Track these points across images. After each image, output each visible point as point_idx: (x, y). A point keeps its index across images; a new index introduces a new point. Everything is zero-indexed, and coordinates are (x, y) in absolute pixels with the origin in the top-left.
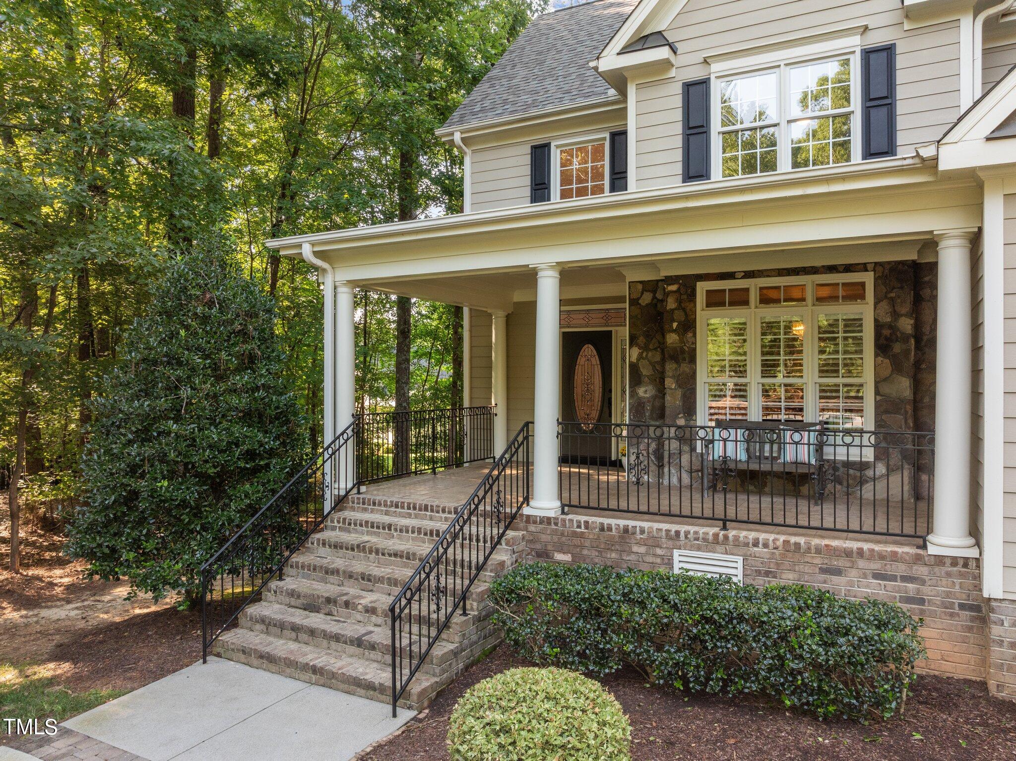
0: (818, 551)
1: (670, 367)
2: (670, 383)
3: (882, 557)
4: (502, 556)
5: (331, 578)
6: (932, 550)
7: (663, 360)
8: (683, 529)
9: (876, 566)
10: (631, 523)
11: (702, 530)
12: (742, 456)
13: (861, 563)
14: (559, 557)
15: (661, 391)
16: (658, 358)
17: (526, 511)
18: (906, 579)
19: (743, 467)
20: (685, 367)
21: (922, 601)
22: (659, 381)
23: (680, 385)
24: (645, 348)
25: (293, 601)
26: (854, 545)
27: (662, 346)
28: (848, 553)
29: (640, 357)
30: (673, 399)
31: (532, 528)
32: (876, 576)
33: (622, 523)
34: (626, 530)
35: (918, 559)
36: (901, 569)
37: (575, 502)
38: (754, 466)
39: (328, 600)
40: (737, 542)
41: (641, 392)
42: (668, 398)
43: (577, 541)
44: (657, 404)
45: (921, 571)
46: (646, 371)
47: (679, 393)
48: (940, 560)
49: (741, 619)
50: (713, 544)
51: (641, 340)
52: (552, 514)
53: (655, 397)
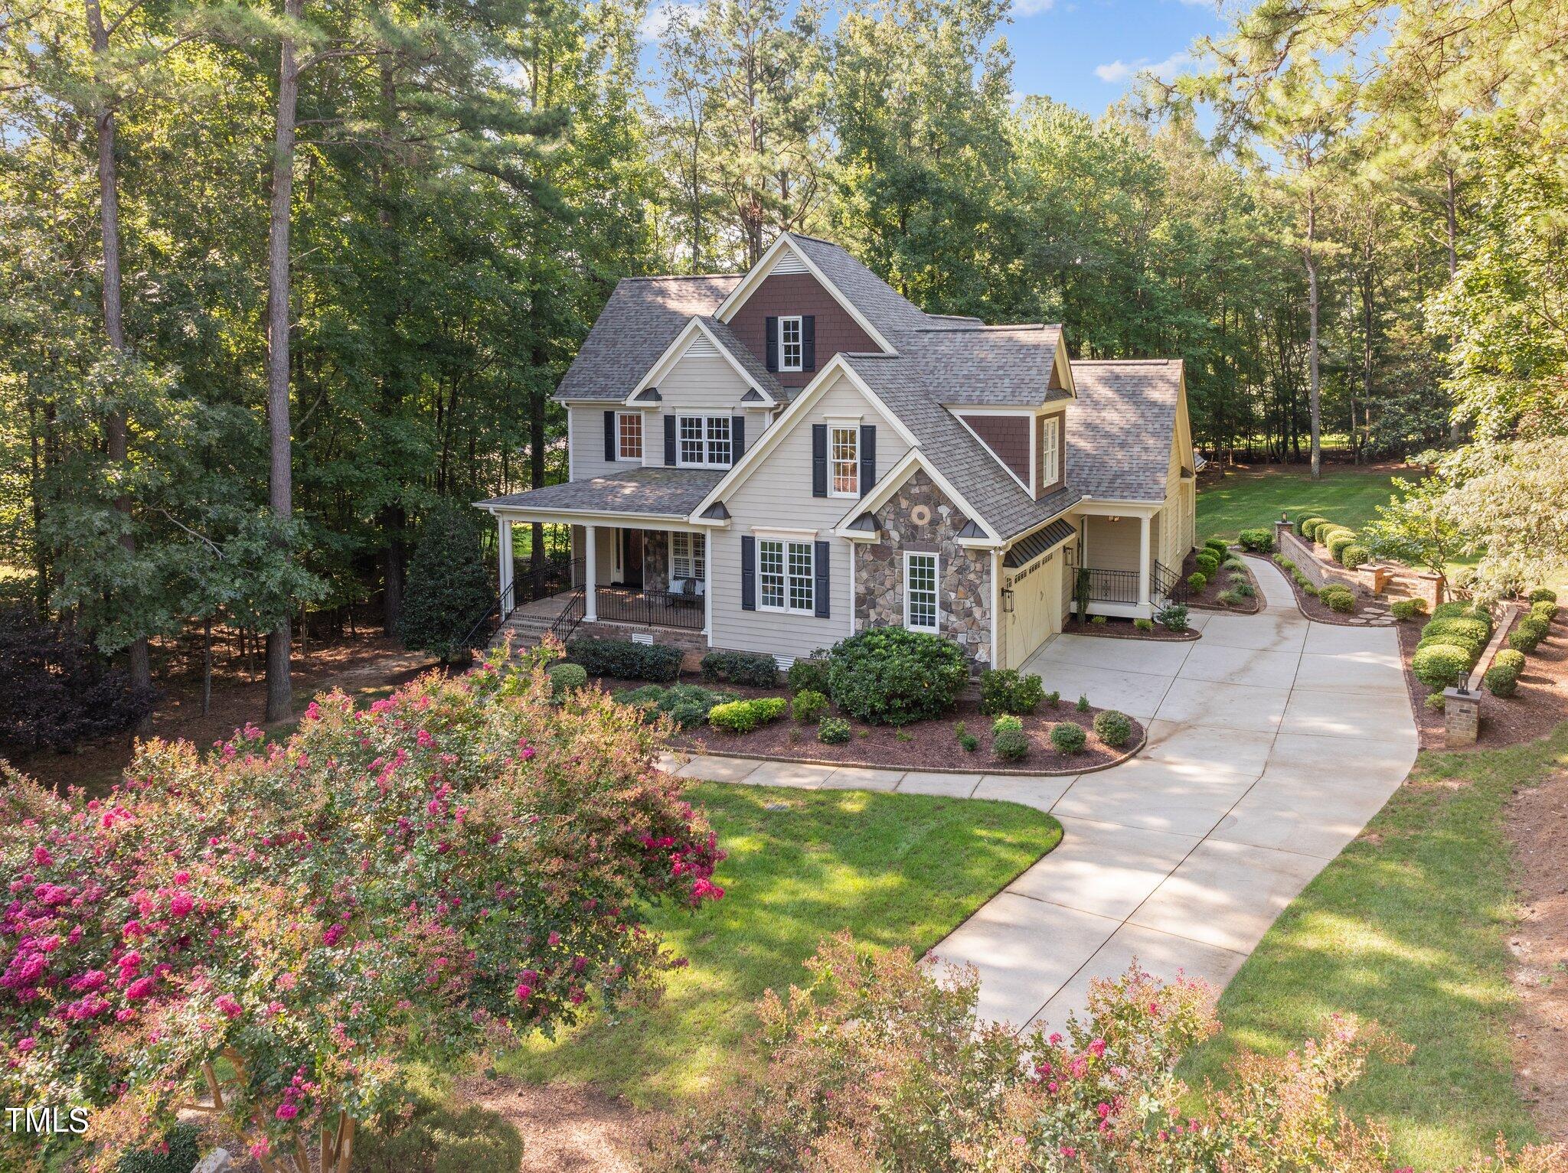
52: (595, 621)
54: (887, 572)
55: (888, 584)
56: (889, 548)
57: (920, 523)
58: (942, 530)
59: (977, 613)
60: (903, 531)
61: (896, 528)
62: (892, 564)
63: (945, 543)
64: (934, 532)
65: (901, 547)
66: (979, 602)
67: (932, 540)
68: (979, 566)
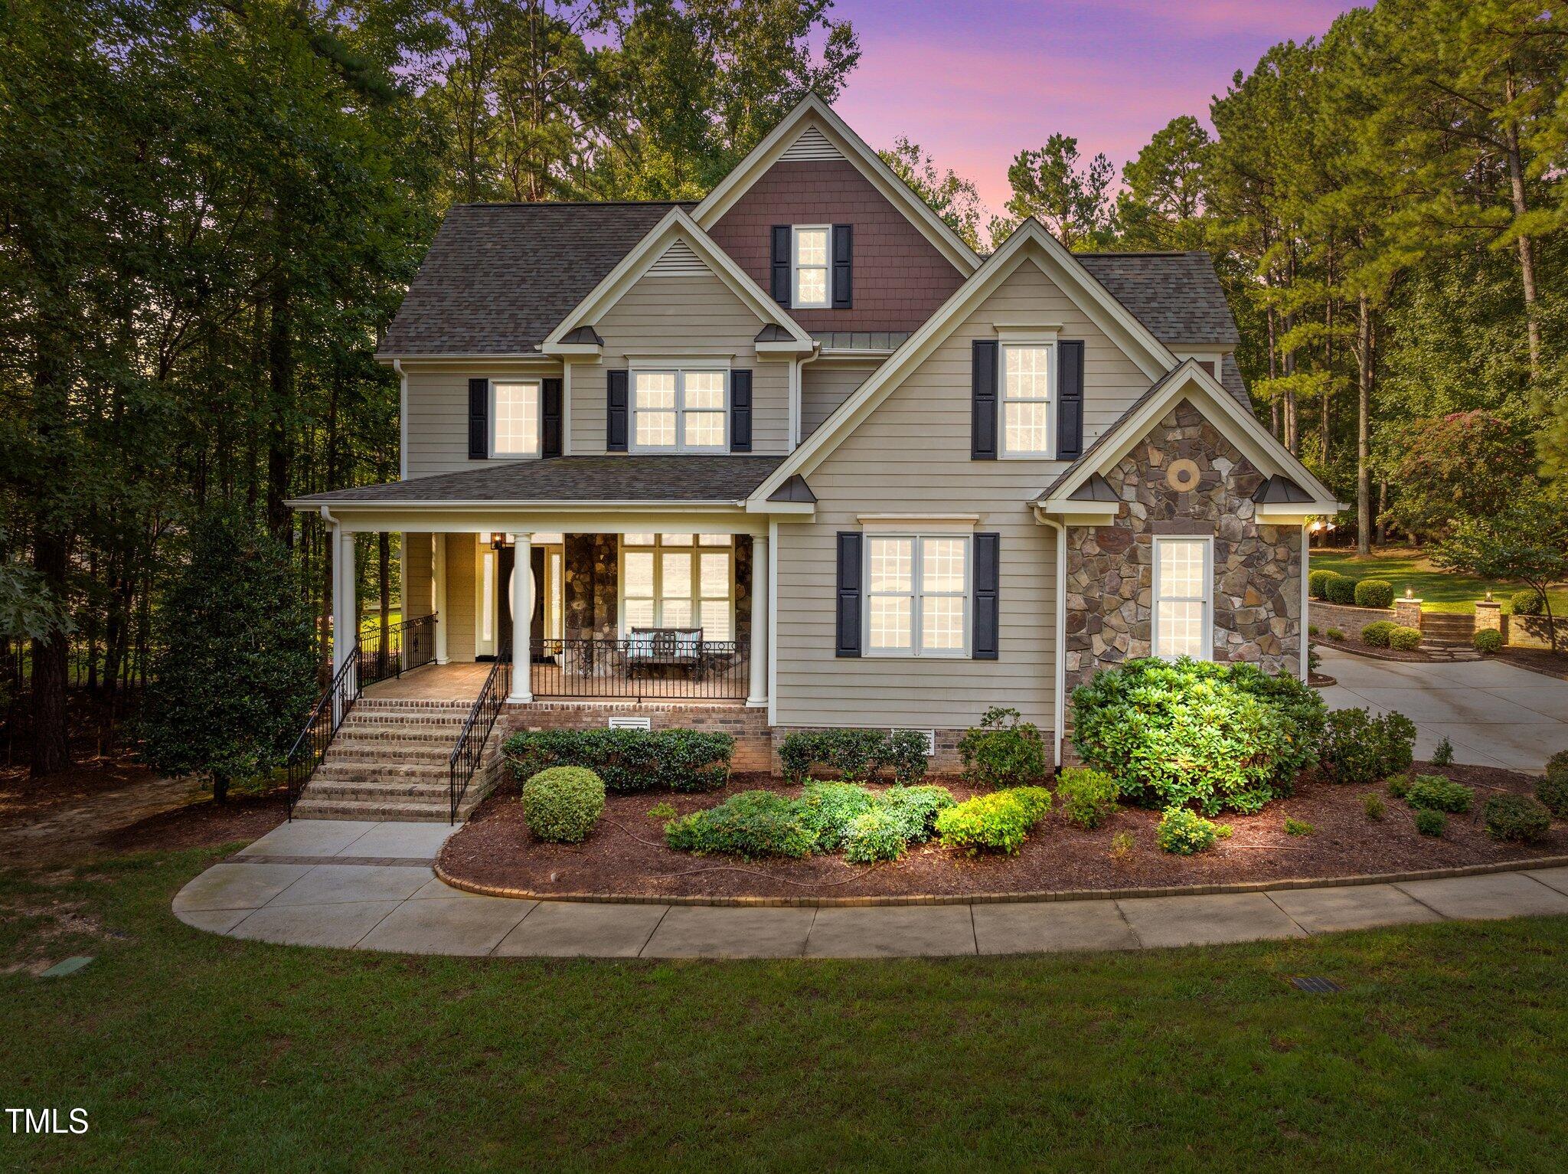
0: (692, 710)
1: (598, 588)
2: (598, 600)
3: (724, 711)
4: (496, 731)
5: (366, 759)
6: (748, 705)
7: (592, 583)
8: (615, 704)
9: (721, 716)
10: (582, 703)
11: (626, 704)
12: (650, 653)
13: (714, 715)
14: (532, 729)
15: (591, 606)
16: (588, 579)
17: (508, 701)
18: (737, 722)
19: (650, 661)
20: (609, 589)
21: (743, 733)
22: (589, 597)
23: (605, 601)
24: (578, 571)
25: (341, 777)
26: (710, 706)
27: (592, 571)
28: (707, 710)
29: (574, 578)
30: (600, 613)
31: (513, 712)
32: (722, 722)
33: (576, 704)
34: (579, 708)
35: (742, 710)
36: (733, 717)
37: (542, 691)
38: (657, 661)
39: (374, 772)
40: (647, 710)
41: (575, 605)
42: (597, 611)
43: (545, 718)
44: (588, 614)
45: (743, 717)
46: (578, 589)
47: (605, 608)
48: (752, 710)
49: (649, 745)
50: (632, 712)
51: (575, 565)
52: (528, 701)
53: (585, 610)
54: (1125, 571)
55: (1126, 590)
56: (1128, 532)
57: (1181, 487)
58: (1220, 497)
59: (1278, 627)
60: (1153, 502)
61: (1140, 499)
62: (1133, 558)
63: (1226, 518)
64: (1206, 501)
65: (1148, 530)
66: (1280, 610)
67: (1202, 515)
68: (1281, 552)
